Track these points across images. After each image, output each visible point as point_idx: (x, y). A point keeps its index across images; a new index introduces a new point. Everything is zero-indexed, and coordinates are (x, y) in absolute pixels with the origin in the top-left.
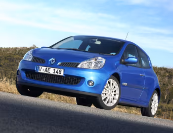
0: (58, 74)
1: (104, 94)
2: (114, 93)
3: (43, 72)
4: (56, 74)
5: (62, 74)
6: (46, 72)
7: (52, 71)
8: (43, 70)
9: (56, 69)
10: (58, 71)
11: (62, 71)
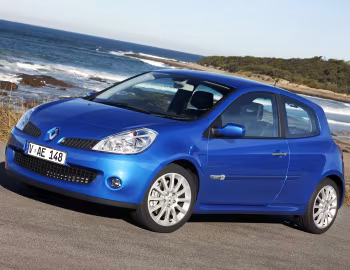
0: (57, 161)
1: (155, 203)
3: (35, 155)
4: (54, 160)
6: (38, 156)
7: (47, 154)
8: (34, 150)
9: (55, 152)
10: (58, 155)
11: (64, 155)
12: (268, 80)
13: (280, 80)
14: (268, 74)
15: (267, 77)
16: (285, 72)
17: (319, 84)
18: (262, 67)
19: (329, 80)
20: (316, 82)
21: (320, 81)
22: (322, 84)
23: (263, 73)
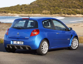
12: (4, 14)
13: (8, 13)
14: (4, 12)
15: (4, 13)
16: (9, 11)
17: (20, 13)
18: (2, 10)
19: (23, 11)
20: (19, 12)
21: (20, 11)
22: (21, 12)
23: (3, 12)
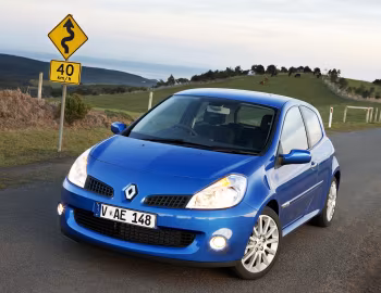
0: (144, 225)
2: (268, 242)
3: (111, 218)
4: (139, 224)
5: (152, 225)
6: (116, 219)
7: (129, 217)
8: (109, 213)
9: (139, 215)
10: (144, 218)
11: (153, 218)
